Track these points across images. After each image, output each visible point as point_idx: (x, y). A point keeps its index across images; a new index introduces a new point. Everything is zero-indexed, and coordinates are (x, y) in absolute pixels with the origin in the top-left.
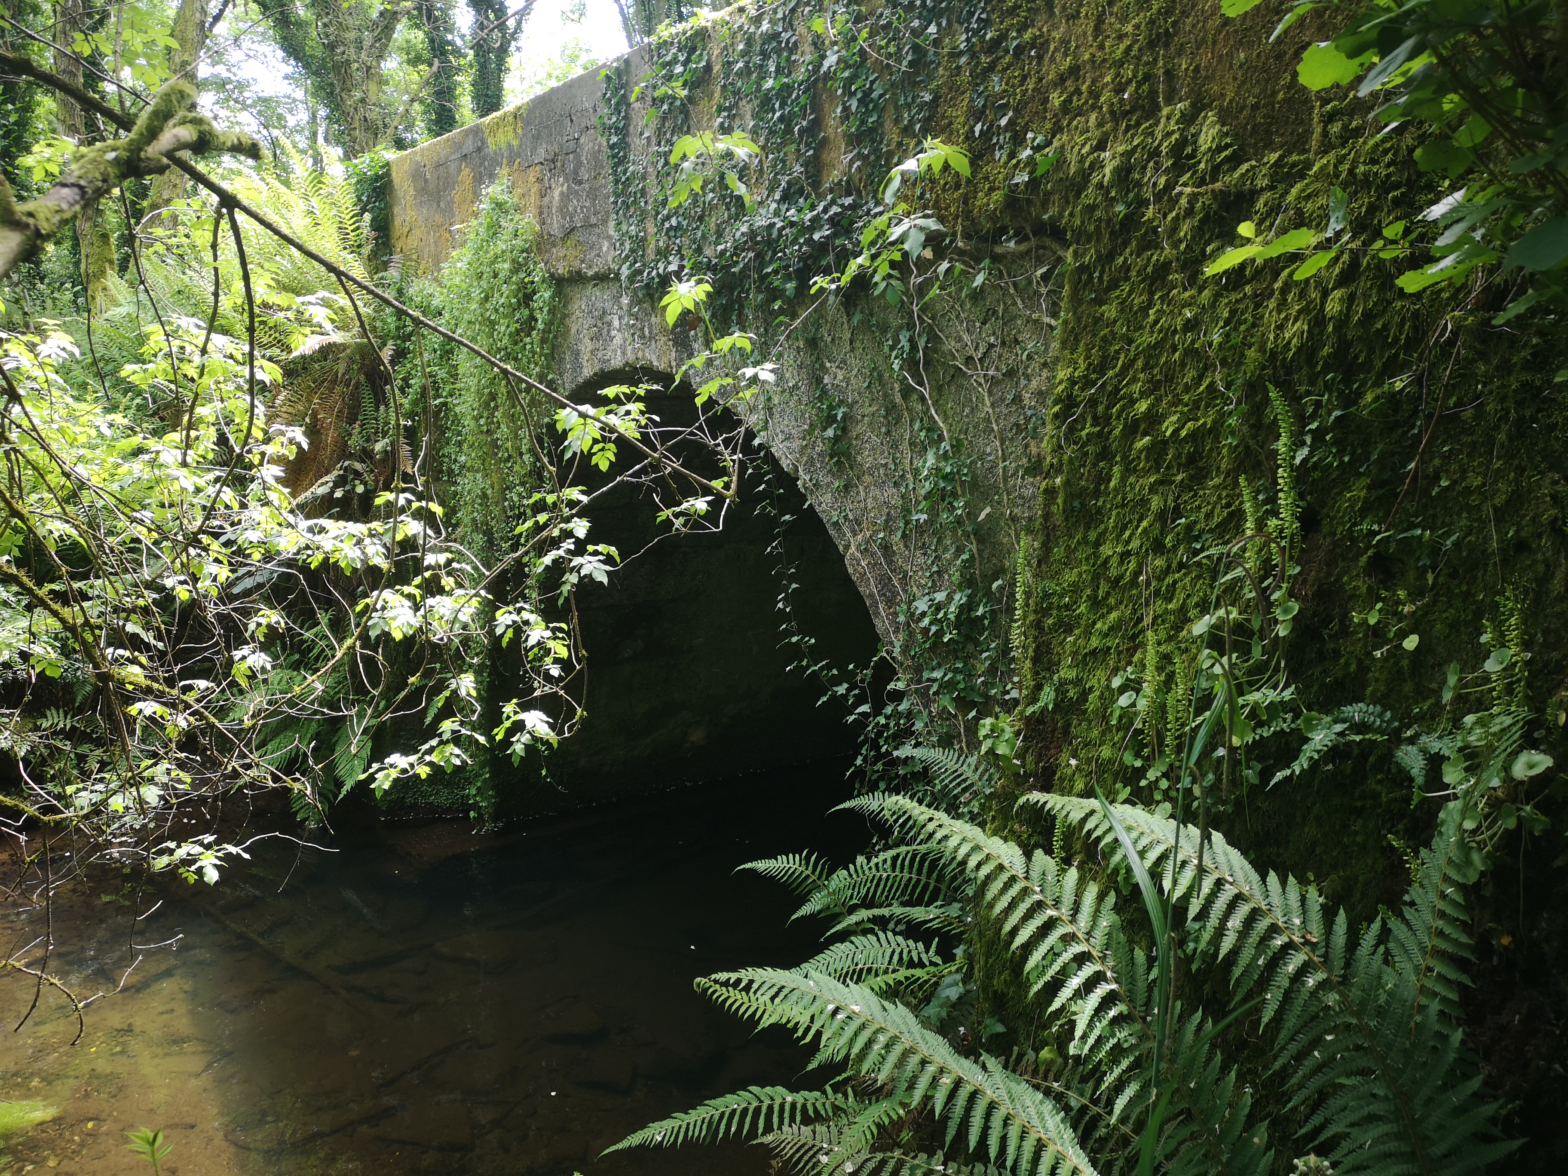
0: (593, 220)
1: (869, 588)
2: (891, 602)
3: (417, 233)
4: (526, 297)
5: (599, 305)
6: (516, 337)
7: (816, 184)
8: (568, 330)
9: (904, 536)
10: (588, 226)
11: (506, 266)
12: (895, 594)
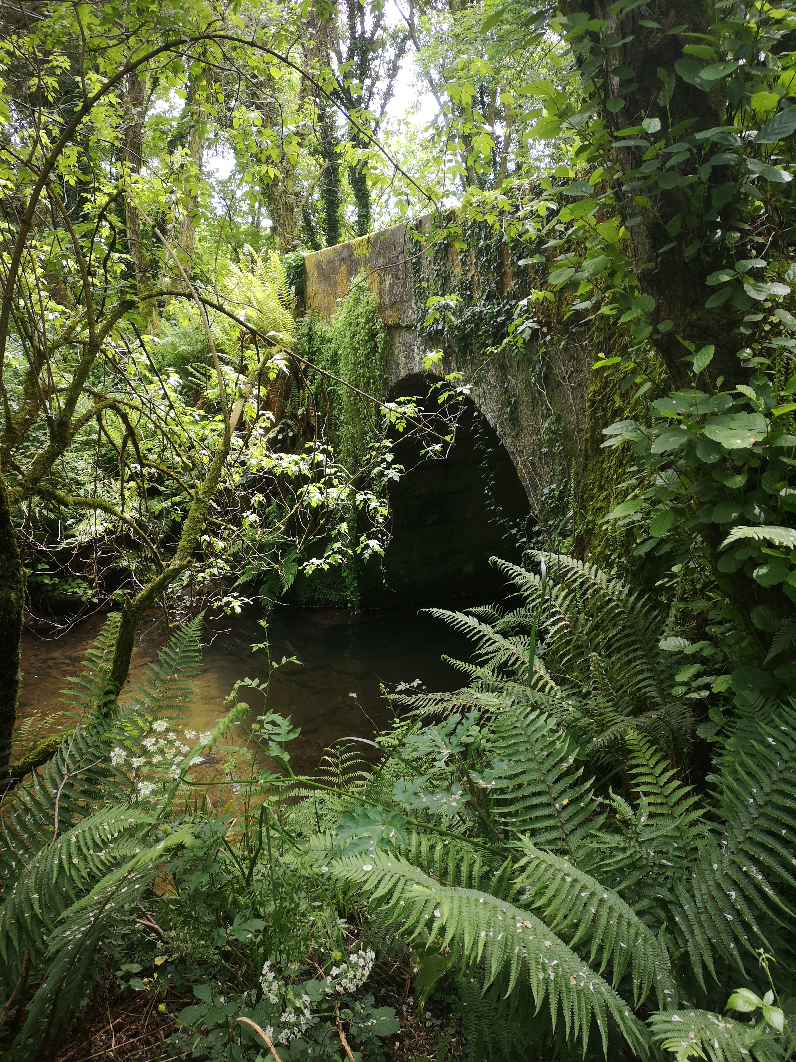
0: (405, 299)
1: (527, 483)
2: (535, 490)
3: (319, 297)
4: (373, 335)
5: (408, 341)
6: (368, 356)
7: (501, 293)
8: (393, 353)
9: (540, 458)
10: (402, 301)
11: (363, 320)
12: (537, 486)
